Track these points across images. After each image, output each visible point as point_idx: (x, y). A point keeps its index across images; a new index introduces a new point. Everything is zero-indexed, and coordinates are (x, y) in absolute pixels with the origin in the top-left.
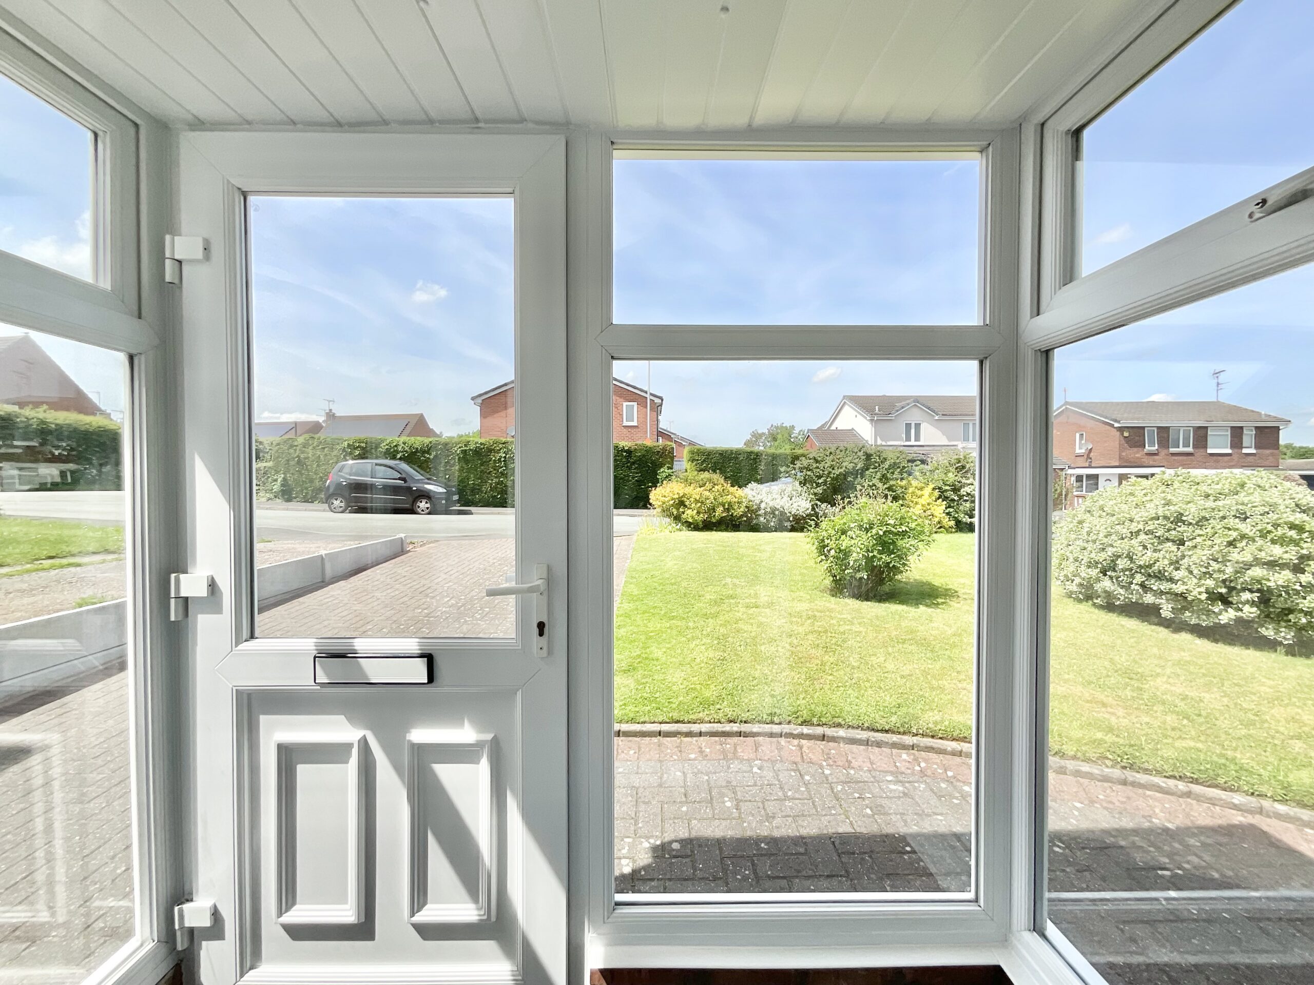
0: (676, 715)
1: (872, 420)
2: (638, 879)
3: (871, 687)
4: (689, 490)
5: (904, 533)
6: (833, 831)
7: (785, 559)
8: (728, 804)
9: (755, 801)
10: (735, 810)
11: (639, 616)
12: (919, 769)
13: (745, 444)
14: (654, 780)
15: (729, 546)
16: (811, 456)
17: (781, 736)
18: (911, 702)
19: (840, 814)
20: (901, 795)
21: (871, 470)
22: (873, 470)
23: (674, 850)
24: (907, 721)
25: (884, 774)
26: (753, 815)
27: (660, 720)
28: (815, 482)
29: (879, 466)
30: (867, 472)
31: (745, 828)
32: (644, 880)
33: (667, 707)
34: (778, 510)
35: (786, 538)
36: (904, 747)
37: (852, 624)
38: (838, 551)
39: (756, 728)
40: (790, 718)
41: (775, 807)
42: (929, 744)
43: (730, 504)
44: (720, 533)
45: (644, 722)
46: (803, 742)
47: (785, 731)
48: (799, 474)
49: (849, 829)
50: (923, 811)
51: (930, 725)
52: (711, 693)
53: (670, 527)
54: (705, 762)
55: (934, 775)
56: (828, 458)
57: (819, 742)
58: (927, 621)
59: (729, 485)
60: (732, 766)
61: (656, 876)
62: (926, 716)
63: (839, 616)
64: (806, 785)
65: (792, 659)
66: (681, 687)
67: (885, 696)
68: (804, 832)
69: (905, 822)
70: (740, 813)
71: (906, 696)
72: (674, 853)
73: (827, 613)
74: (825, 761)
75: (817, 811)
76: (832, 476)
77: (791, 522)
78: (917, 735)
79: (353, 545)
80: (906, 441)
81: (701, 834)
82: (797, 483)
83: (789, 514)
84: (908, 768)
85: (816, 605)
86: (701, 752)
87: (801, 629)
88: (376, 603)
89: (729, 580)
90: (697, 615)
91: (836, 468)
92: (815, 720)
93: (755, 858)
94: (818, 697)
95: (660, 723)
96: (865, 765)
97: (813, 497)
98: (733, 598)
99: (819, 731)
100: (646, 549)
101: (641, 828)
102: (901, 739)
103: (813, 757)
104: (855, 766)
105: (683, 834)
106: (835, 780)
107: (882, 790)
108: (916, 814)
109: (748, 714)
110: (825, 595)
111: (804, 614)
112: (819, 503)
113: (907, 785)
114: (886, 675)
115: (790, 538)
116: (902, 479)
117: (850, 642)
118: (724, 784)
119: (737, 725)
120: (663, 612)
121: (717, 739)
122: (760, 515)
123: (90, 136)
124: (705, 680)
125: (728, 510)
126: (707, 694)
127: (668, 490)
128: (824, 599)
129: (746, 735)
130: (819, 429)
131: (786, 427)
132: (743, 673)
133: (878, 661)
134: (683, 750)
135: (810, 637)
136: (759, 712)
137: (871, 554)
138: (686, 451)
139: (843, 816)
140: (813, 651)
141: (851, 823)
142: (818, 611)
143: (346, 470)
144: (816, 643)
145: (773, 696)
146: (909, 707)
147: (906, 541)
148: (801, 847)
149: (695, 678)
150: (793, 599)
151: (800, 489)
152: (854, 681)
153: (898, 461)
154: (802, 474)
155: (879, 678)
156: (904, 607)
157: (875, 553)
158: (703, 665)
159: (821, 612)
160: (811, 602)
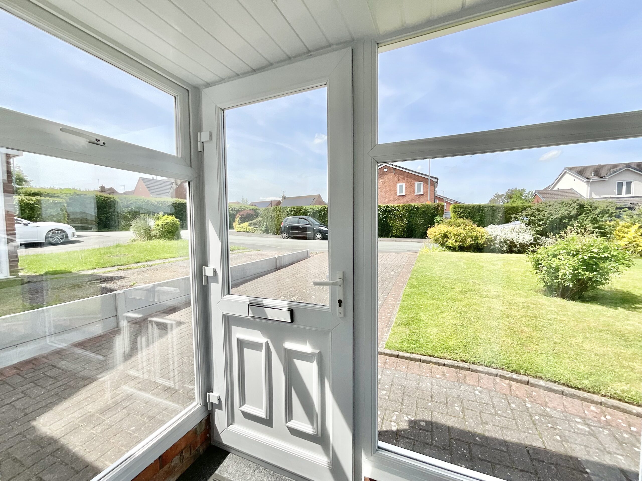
0: (430, 352)
1: (588, 182)
2: (400, 436)
3: (568, 358)
4: (450, 229)
5: (607, 258)
6: (529, 443)
7: (511, 270)
8: (457, 408)
9: (475, 411)
10: (461, 413)
11: (415, 296)
12: (605, 419)
13: (490, 201)
14: (414, 385)
15: (474, 261)
16: (535, 207)
17: (497, 376)
18: (603, 373)
19: (535, 434)
20: (587, 433)
21: (583, 215)
22: (585, 215)
23: (421, 425)
24: (597, 385)
25: (574, 417)
26: (472, 419)
27: (421, 353)
28: (537, 224)
29: (591, 212)
30: (580, 217)
31: (466, 425)
32: (403, 437)
33: (426, 347)
34: (509, 240)
35: (513, 257)
36: (593, 402)
37: (558, 314)
38: (549, 267)
39: (479, 368)
40: (504, 367)
41: (488, 418)
42: (615, 404)
43: (476, 237)
44: (469, 253)
45: (412, 353)
46: (513, 383)
47: (499, 374)
48: (525, 219)
49: (541, 445)
50: (605, 449)
51: (617, 392)
52: (452, 343)
53: (439, 249)
54: (445, 381)
55: (618, 426)
56: (547, 208)
57: (524, 385)
58: (623, 319)
59: (476, 226)
60: (462, 387)
61: (410, 437)
62: (615, 385)
63: (548, 308)
64: (512, 410)
65: (508, 331)
66: (435, 337)
67: (580, 365)
68: (508, 438)
69: (588, 452)
70: (464, 415)
71: (598, 368)
72: (421, 427)
73: (539, 306)
74: (527, 398)
75: (518, 428)
76: (550, 219)
77: (518, 247)
78: (605, 396)
79: (288, 253)
80: (618, 194)
81: (438, 421)
82: (523, 225)
83: (516, 243)
84: (595, 417)
85: (531, 300)
86: (444, 375)
87: (517, 314)
88: (295, 279)
89: (471, 281)
90: (449, 299)
91: (554, 215)
92: (522, 371)
93: (471, 445)
94: (525, 357)
95: (421, 355)
96: (559, 407)
97: (535, 232)
98: (473, 291)
99: (525, 378)
100: (423, 260)
101: (404, 409)
102: (591, 396)
103: (518, 393)
104: (550, 406)
105: (428, 418)
106: (534, 412)
107: (572, 427)
108: (598, 449)
109: (474, 359)
110: (539, 294)
111: (521, 304)
112: (539, 236)
113: (593, 428)
114: (582, 351)
115: (517, 257)
116: (610, 221)
117: (554, 326)
118: (456, 396)
119: (468, 364)
120: (429, 295)
121: (454, 369)
122: (496, 243)
123: (174, 98)
124: (450, 336)
125: (475, 240)
126: (450, 343)
127: (438, 228)
128: (537, 296)
129: (473, 371)
130: (544, 190)
131: (519, 190)
132: (474, 335)
133: (576, 341)
134: (433, 372)
135: (524, 319)
136: (482, 359)
137: (576, 272)
138: (451, 208)
139: (537, 436)
140: (525, 328)
141: (543, 442)
142: (531, 304)
143: (288, 221)
144: (528, 323)
145: (492, 351)
146: (599, 376)
147: (607, 264)
148: (503, 446)
149: (444, 334)
150: (514, 295)
151: (525, 228)
152: (554, 351)
153: (608, 209)
154: (527, 219)
155: (576, 353)
156: (604, 308)
157: (580, 271)
158: (449, 327)
159: (534, 304)
160: (527, 297)
